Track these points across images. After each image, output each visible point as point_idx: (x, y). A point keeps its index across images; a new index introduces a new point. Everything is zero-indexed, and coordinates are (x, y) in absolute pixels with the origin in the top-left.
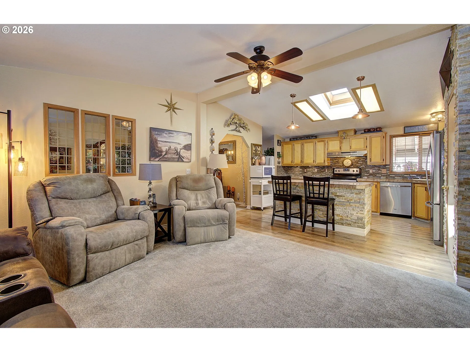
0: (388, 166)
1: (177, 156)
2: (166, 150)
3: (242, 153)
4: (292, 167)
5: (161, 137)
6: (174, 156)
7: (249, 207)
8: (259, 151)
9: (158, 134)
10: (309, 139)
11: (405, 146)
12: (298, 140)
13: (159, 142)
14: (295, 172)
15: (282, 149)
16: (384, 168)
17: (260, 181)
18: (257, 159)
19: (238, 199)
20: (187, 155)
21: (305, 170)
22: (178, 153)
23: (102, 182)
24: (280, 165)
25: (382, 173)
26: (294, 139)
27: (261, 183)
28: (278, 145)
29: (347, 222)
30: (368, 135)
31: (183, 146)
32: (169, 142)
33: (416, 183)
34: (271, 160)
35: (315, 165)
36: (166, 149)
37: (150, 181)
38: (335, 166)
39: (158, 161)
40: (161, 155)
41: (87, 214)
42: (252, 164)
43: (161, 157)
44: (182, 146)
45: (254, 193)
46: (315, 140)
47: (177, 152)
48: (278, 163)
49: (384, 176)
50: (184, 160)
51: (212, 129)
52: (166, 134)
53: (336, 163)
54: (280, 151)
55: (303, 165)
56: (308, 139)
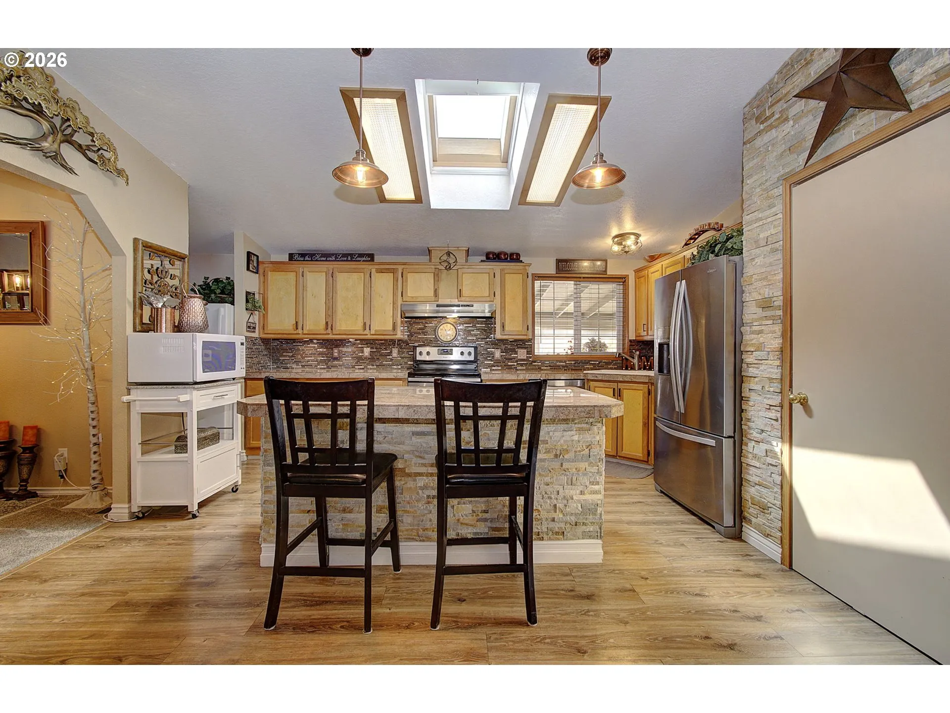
0: (527, 344)
3: (83, 280)
4: (294, 340)
7: (120, 511)
8: (172, 277)
10: (351, 261)
11: (554, 300)
12: (317, 260)
14: (303, 358)
15: (264, 283)
16: (522, 348)
17: (183, 398)
18: (164, 306)
19: (62, 477)
21: (336, 351)
24: (256, 335)
25: (519, 358)
26: (303, 255)
27: (189, 403)
28: (248, 269)
29: (552, 525)
30: (497, 267)
33: (592, 380)
34: (224, 317)
35: (369, 337)
38: (416, 341)
42: (138, 328)
45: (148, 446)
46: (370, 267)
48: (249, 327)
49: (522, 365)
53: (419, 334)
54: (254, 288)
55: (331, 337)
56: (347, 261)
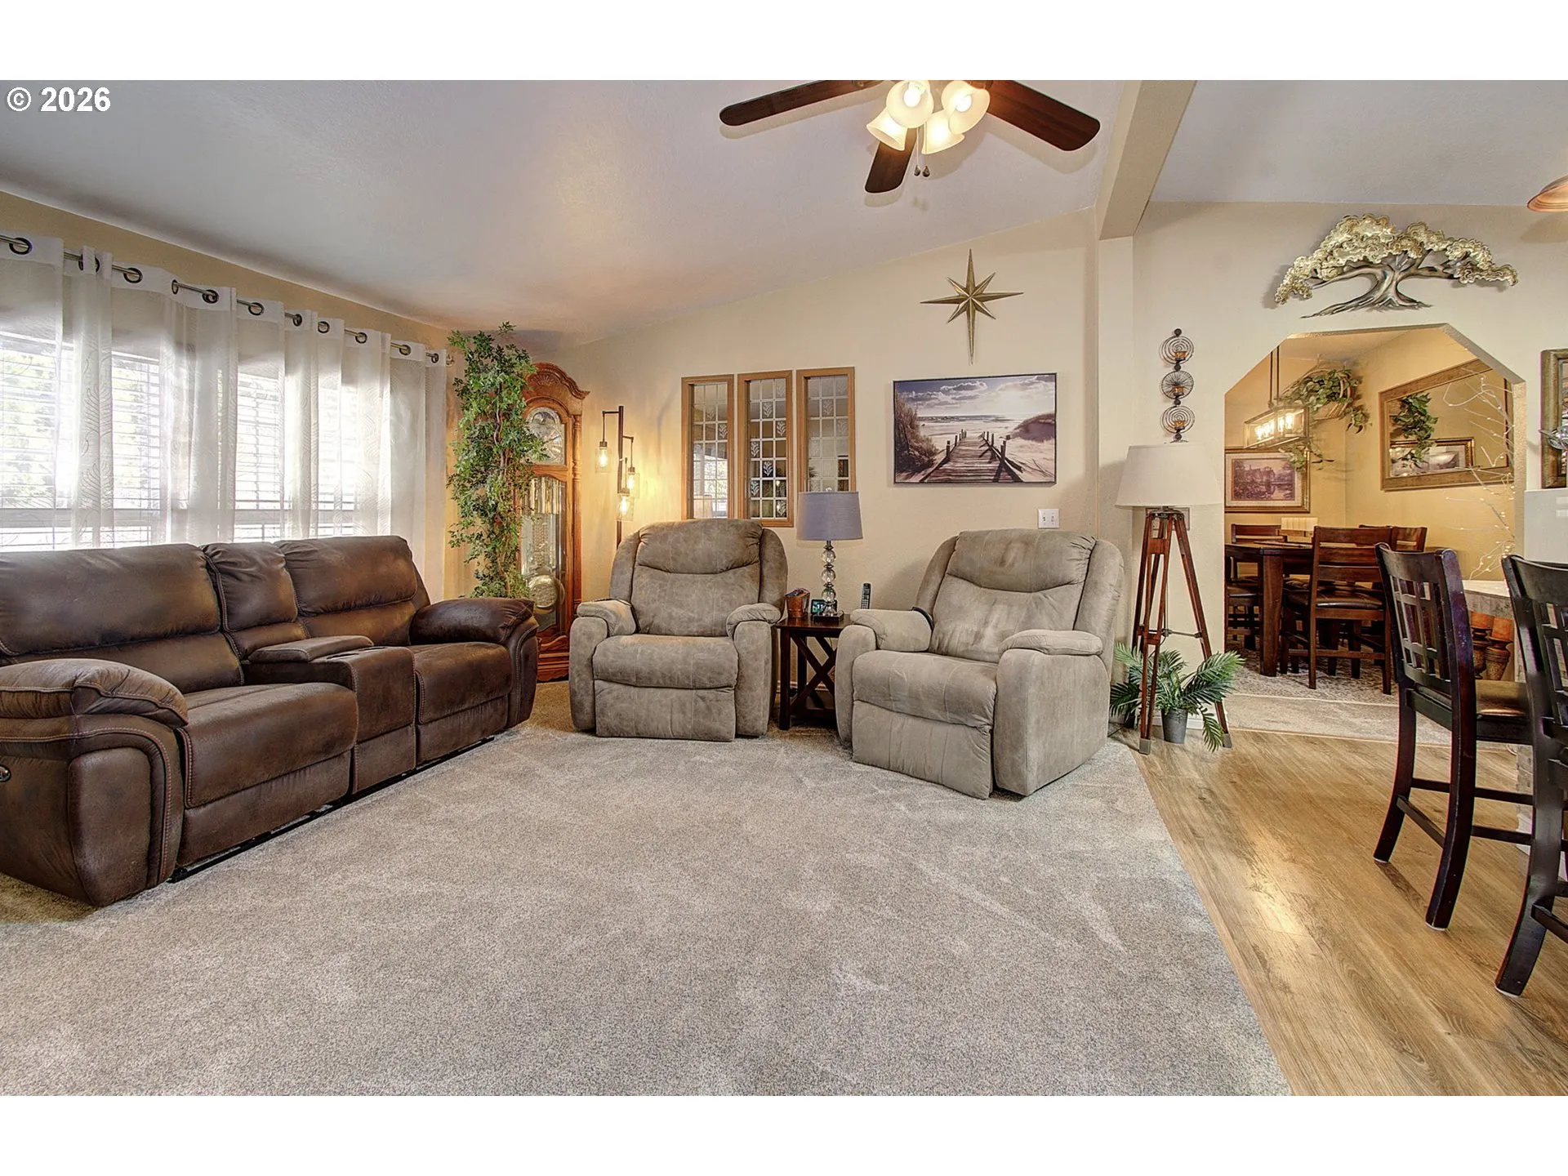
1: (990, 463)
2: (948, 447)
5: (930, 406)
6: (981, 463)
9: (916, 399)
13: (922, 423)
20: (1038, 457)
22: (996, 454)
23: (731, 538)
31: (1017, 425)
32: (958, 419)
36: (949, 443)
37: (828, 542)
39: (922, 482)
40: (930, 463)
41: (677, 606)
43: (931, 470)
44: (1012, 427)
47: (991, 448)
50: (1023, 476)
51: (1178, 332)
52: (946, 392)
